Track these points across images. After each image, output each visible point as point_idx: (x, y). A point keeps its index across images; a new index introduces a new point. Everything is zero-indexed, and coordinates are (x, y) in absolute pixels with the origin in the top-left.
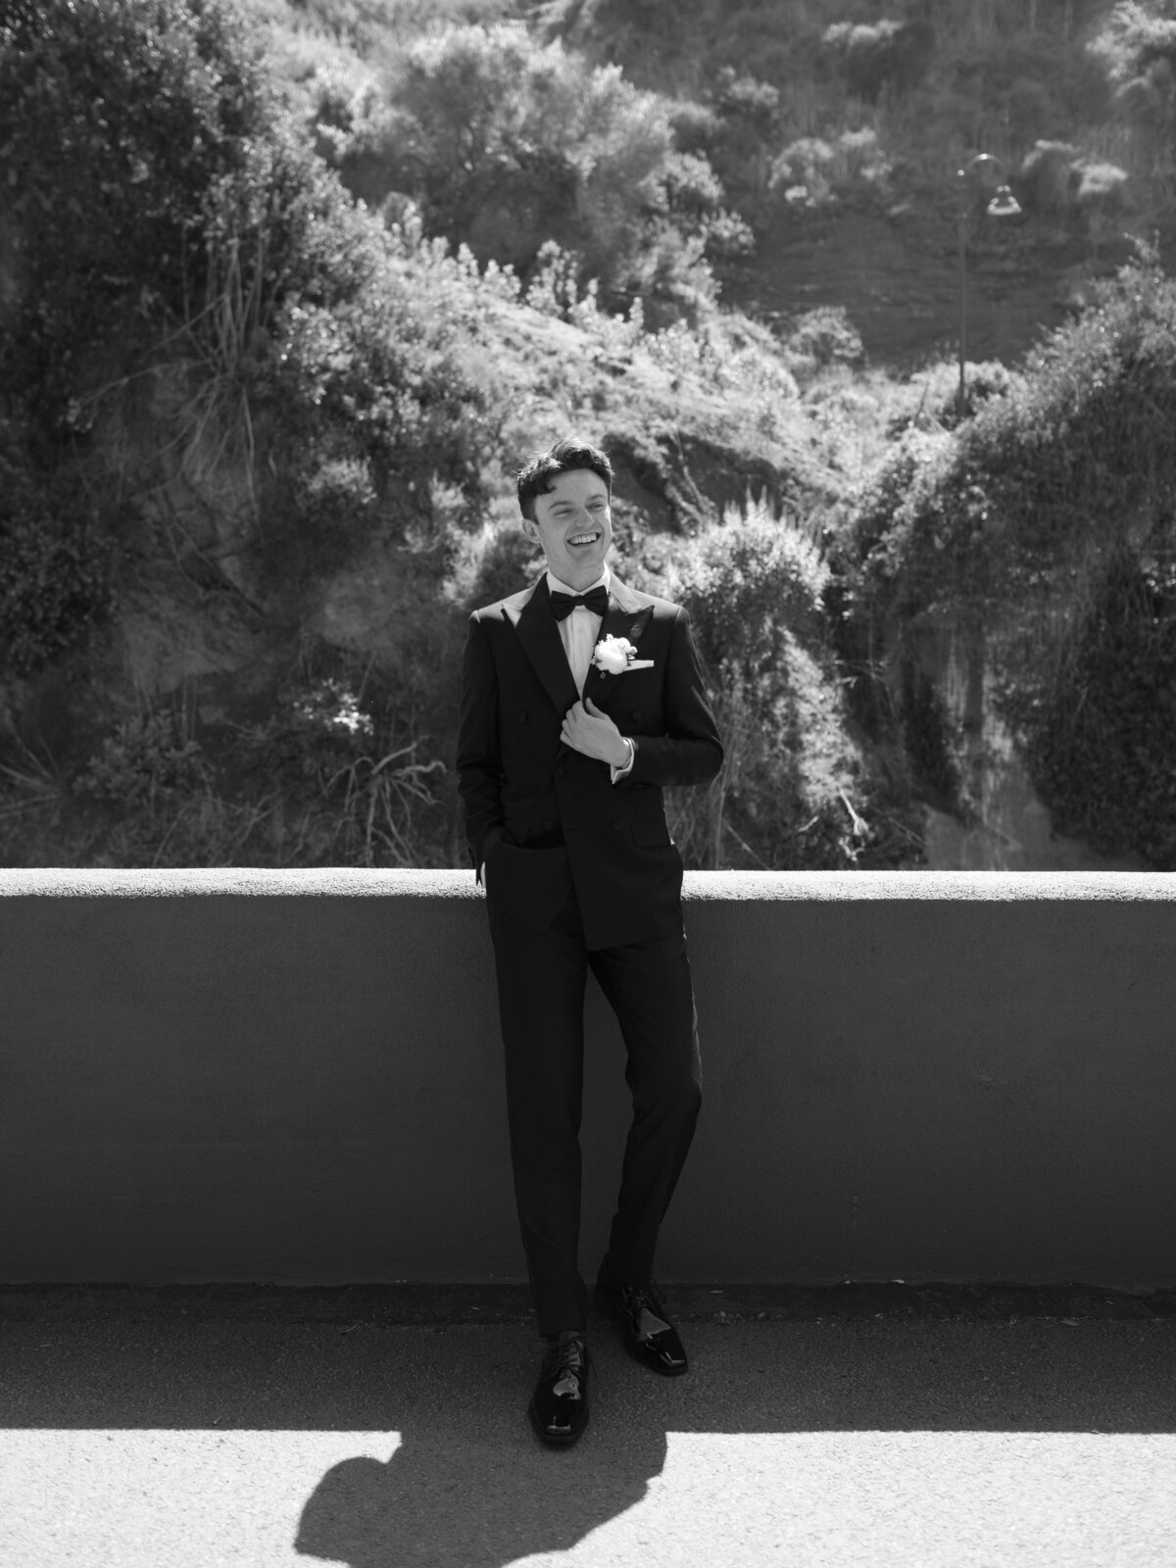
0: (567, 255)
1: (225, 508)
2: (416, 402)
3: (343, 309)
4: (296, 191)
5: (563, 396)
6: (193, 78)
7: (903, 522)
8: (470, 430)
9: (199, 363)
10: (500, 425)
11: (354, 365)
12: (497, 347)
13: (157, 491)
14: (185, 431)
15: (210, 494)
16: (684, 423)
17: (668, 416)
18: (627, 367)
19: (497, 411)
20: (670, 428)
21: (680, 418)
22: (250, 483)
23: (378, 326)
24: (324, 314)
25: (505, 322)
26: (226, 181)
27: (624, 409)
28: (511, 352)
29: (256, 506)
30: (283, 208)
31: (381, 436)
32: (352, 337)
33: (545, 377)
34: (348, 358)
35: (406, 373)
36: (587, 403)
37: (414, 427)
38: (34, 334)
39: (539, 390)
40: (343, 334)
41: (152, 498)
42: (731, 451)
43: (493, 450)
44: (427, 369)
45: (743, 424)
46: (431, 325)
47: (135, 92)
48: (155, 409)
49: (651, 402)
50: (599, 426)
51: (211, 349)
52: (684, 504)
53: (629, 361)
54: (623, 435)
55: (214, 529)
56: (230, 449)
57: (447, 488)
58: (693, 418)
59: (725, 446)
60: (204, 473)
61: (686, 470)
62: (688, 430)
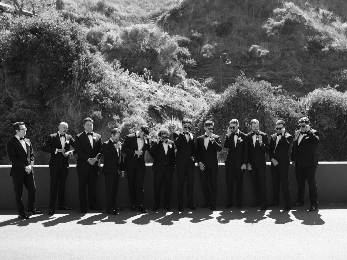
0: (148, 71)
1: (75, 120)
2: (111, 100)
3: (98, 84)
4: (90, 63)
5: (142, 98)
6: (70, 43)
7: (201, 121)
8: (121, 105)
9: (71, 93)
10: (128, 104)
11: (100, 94)
12: (130, 89)
13: (63, 117)
14: (68, 106)
15: (73, 117)
16: (165, 103)
17: (162, 102)
18: (155, 93)
19: (127, 101)
20: (162, 104)
21: (164, 102)
22: (80, 115)
23: (105, 86)
24: (94, 85)
25: (133, 84)
26: (76, 62)
27: (154, 100)
28: (133, 90)
29: (81, 119)
30: (87, 66)
31: (104, 106)
32: (100, 88)
33: (139, 95)
34: (99, 93)
35: (110, 95)
36: (147, 99)
37: (110, 105)
38: (40, 88)
39: (138, 97)
40: (98, 88)
41: (62, 118)
42: (174, 108)
43: (126, 109)
44: (114, 94)
45: (176, 103)
46: (116, 86)
47: (59, 46)
48: (63, 102)
49: (159, 99)
50: (148, 104)
51: (73, 91)
52: (164, 118)
53: (156, 91)
54: (153, 105)
55: (73, 123)
56: (76, 109)
57: (116, 116)
58: (167, 102)
59: (172, 107)
60: (71, 113)
61: (165, 112)
62: (165, 104)
